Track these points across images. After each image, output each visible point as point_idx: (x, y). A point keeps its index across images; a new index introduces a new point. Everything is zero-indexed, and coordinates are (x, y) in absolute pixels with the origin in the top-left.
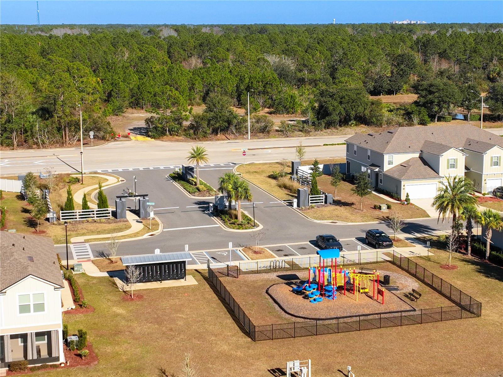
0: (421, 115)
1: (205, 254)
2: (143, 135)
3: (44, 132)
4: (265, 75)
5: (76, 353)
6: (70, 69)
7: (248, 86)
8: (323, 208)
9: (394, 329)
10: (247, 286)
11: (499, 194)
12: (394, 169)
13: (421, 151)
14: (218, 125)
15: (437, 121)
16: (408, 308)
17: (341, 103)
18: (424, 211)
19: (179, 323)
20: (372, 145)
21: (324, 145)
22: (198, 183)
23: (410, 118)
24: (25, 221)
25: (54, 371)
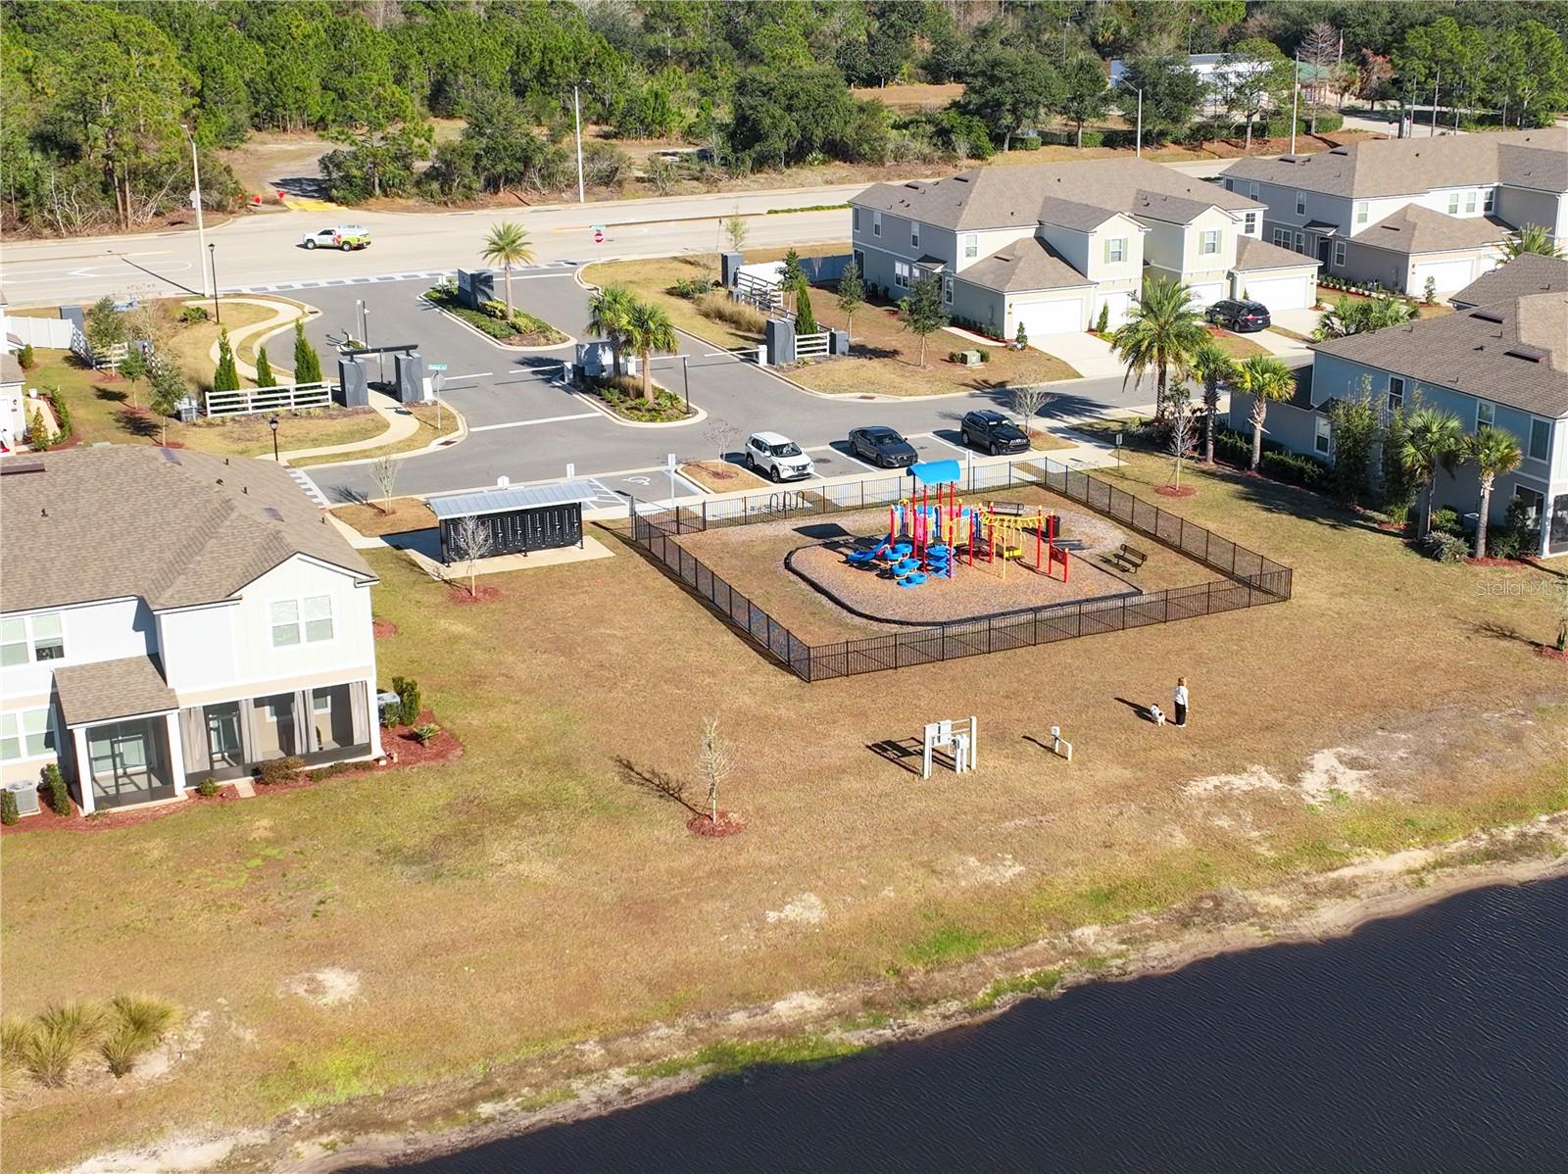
0: (973, 136)
1: (597, 483)
2: (313, 197)
3: (69, 194)
4: (581, 43)
5: (401, 732)
6: (121, 32)
7: (542, 69)
8: (829, 365)
9: (1111, 637)
10: (734, 554)
11: (1221, 318)
12: (982, 266)
13: (1040, 223)
14: (500, 168)
15: (1009, 149)
16: (1125, 589)
17: (789, 109)
18: (1065, 363)
19: (614, 650)
20: (922, 212)
21: (769, 212)
22: (511, 313)
23: (948, 144)
24: (118, 421)
25: (364, 777)
